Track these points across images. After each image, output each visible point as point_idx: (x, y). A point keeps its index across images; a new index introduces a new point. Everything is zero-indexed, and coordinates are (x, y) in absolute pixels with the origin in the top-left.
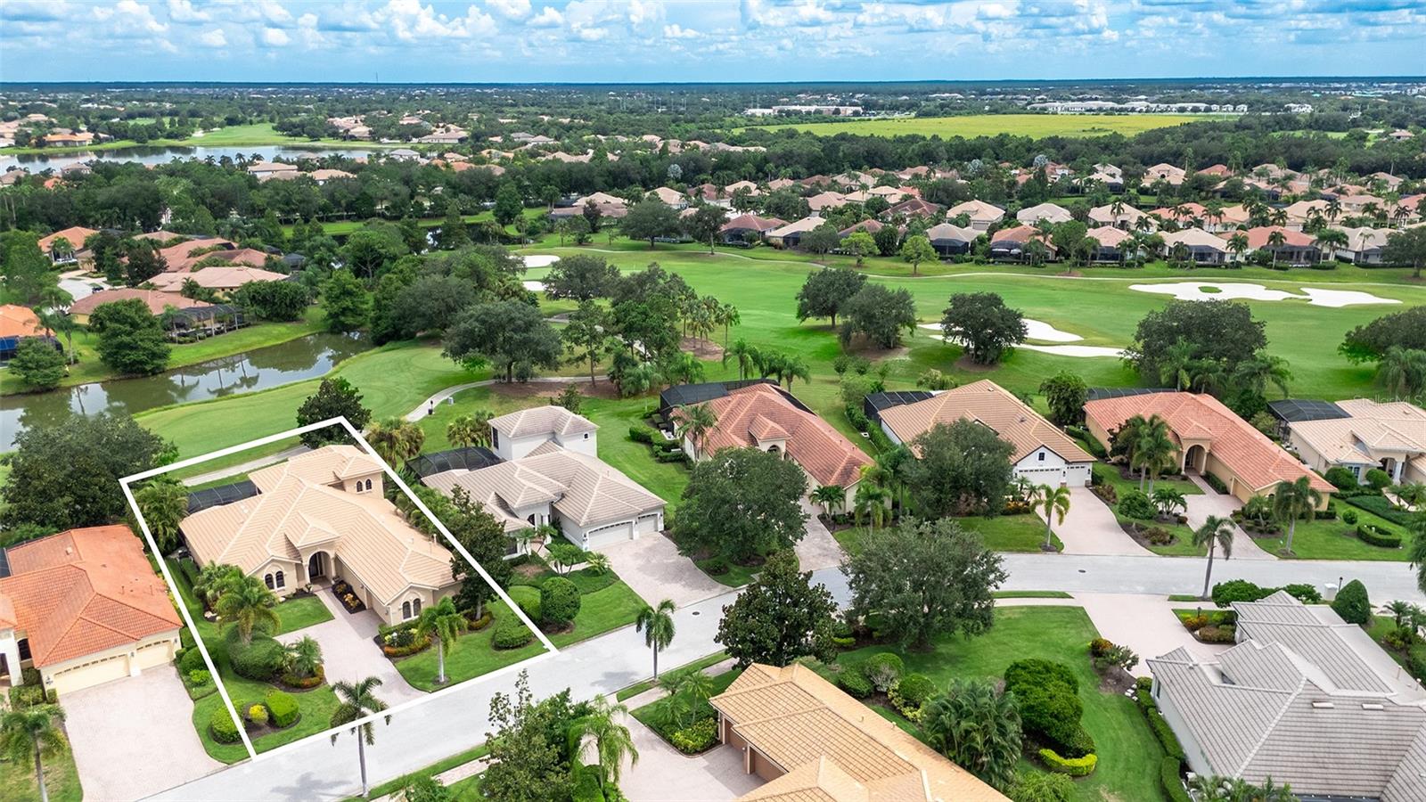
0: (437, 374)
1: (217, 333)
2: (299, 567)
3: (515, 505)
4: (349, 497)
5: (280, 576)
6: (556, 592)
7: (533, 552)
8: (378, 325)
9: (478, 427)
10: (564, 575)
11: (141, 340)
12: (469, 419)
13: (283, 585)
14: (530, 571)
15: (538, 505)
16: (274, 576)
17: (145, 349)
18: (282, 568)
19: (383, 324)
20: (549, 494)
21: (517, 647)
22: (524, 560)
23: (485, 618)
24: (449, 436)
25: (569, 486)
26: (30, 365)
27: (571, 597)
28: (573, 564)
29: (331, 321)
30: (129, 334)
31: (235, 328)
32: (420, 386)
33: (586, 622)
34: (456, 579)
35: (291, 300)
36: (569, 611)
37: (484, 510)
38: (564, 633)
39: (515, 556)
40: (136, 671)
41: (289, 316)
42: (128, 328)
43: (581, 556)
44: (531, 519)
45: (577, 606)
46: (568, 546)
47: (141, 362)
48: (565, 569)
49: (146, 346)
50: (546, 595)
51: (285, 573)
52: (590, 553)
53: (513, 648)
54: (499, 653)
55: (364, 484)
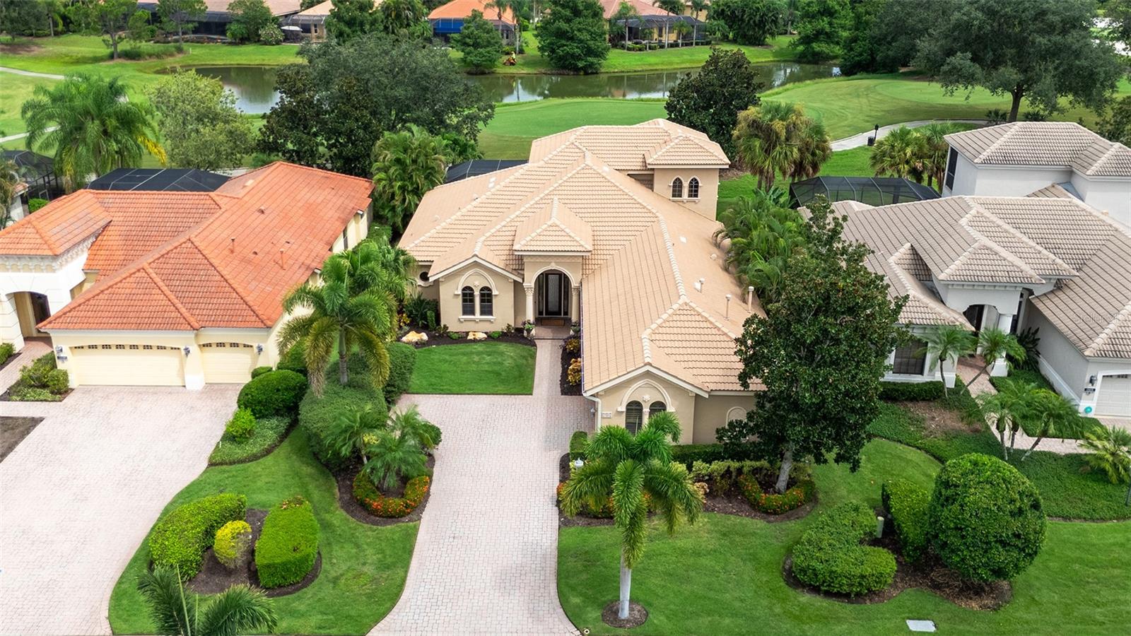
0: (904, 104)
1: (671, 46)
2: (518, 287)
3: (942, 275)
4: (655, 202)
5: (487, 296)
6: (977, 496)
7: (959, 383)
8: (852, 49)
9: (926, 148)
10: (1016, 457)
11: (579, 30)
12: (915, 135)
13: (490, 313)
14: (939, 420)
15: (994, 285)
16: (477, 293)
17: (581, 41)
18: (492, 283)
19: (858, 48)
20: (1028, 270)
21: (839, 595)
22: (933, 393)
23: (796, 493)
24: (874, 158)
25: (1079, 270)
26: (468, 40)
27: (1016, 524)
28: (1045, 434)
29: (801, 48)
30: (568, 21)
31: (692, 44)
32: (873, 113)
33: (1046, 596)
34: (745, 385)
35: (762, 17)
36: (1001, 556)
37: (869, 264)
38: (975, 605)
39: (916, 379)
40: (195, 382)
41: (756, 39)
42: (568, 13)
43: (1070, 423)
44: (975, 313)
45: (1027, 547)
46: (1043, 393)
47: (573, 56)
48: (1023, 442)
49: (582, 37)
50: (947, 492)
51: (495, 292)
52: (1095, 422)
53: (828, 594)
54: (791, 592)
55: (686, 185)
